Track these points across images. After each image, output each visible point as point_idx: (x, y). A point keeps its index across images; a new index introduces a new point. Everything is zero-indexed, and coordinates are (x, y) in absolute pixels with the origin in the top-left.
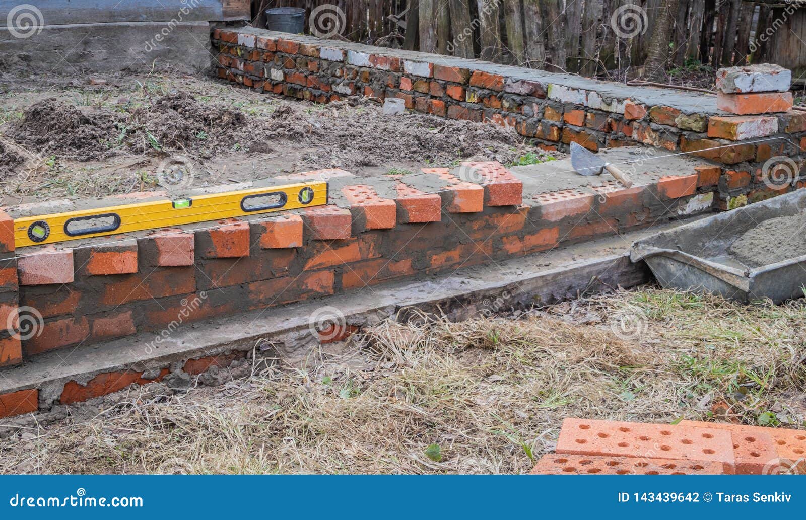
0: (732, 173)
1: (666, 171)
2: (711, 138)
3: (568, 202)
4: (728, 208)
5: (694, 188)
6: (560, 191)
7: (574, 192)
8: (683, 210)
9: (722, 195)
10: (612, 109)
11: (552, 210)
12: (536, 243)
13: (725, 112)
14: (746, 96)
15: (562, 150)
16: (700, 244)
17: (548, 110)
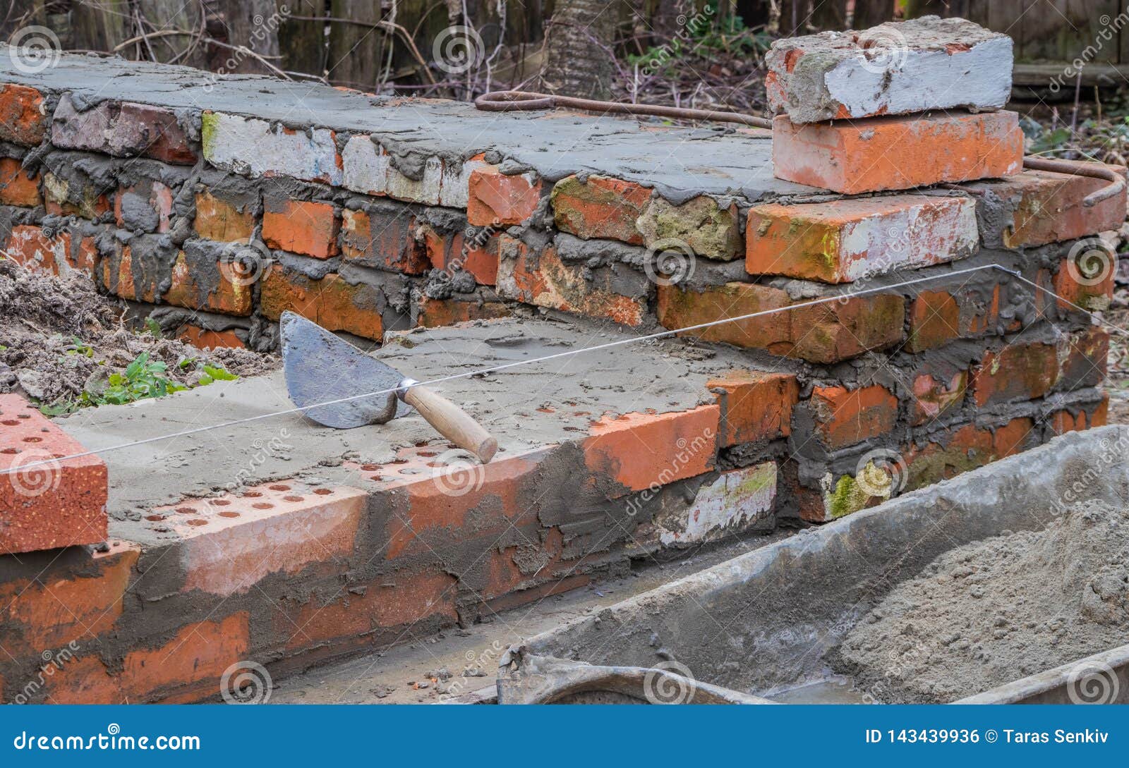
0: (833, 392)
1: (609, 397)
2: (761, 279)
3: (276, 523)
4: (829, 514)
5: (710, 453)
6: (249, 488)
7: (296, 488)
8: (676, 528)
9: (804, 472)
10: (427, 192)
11: (218, 555)
12: (165, 679)
13: (802, 189)
14: (867, 132)
15: (264, 343)
16: (737, 642)
17: (207, 207)
